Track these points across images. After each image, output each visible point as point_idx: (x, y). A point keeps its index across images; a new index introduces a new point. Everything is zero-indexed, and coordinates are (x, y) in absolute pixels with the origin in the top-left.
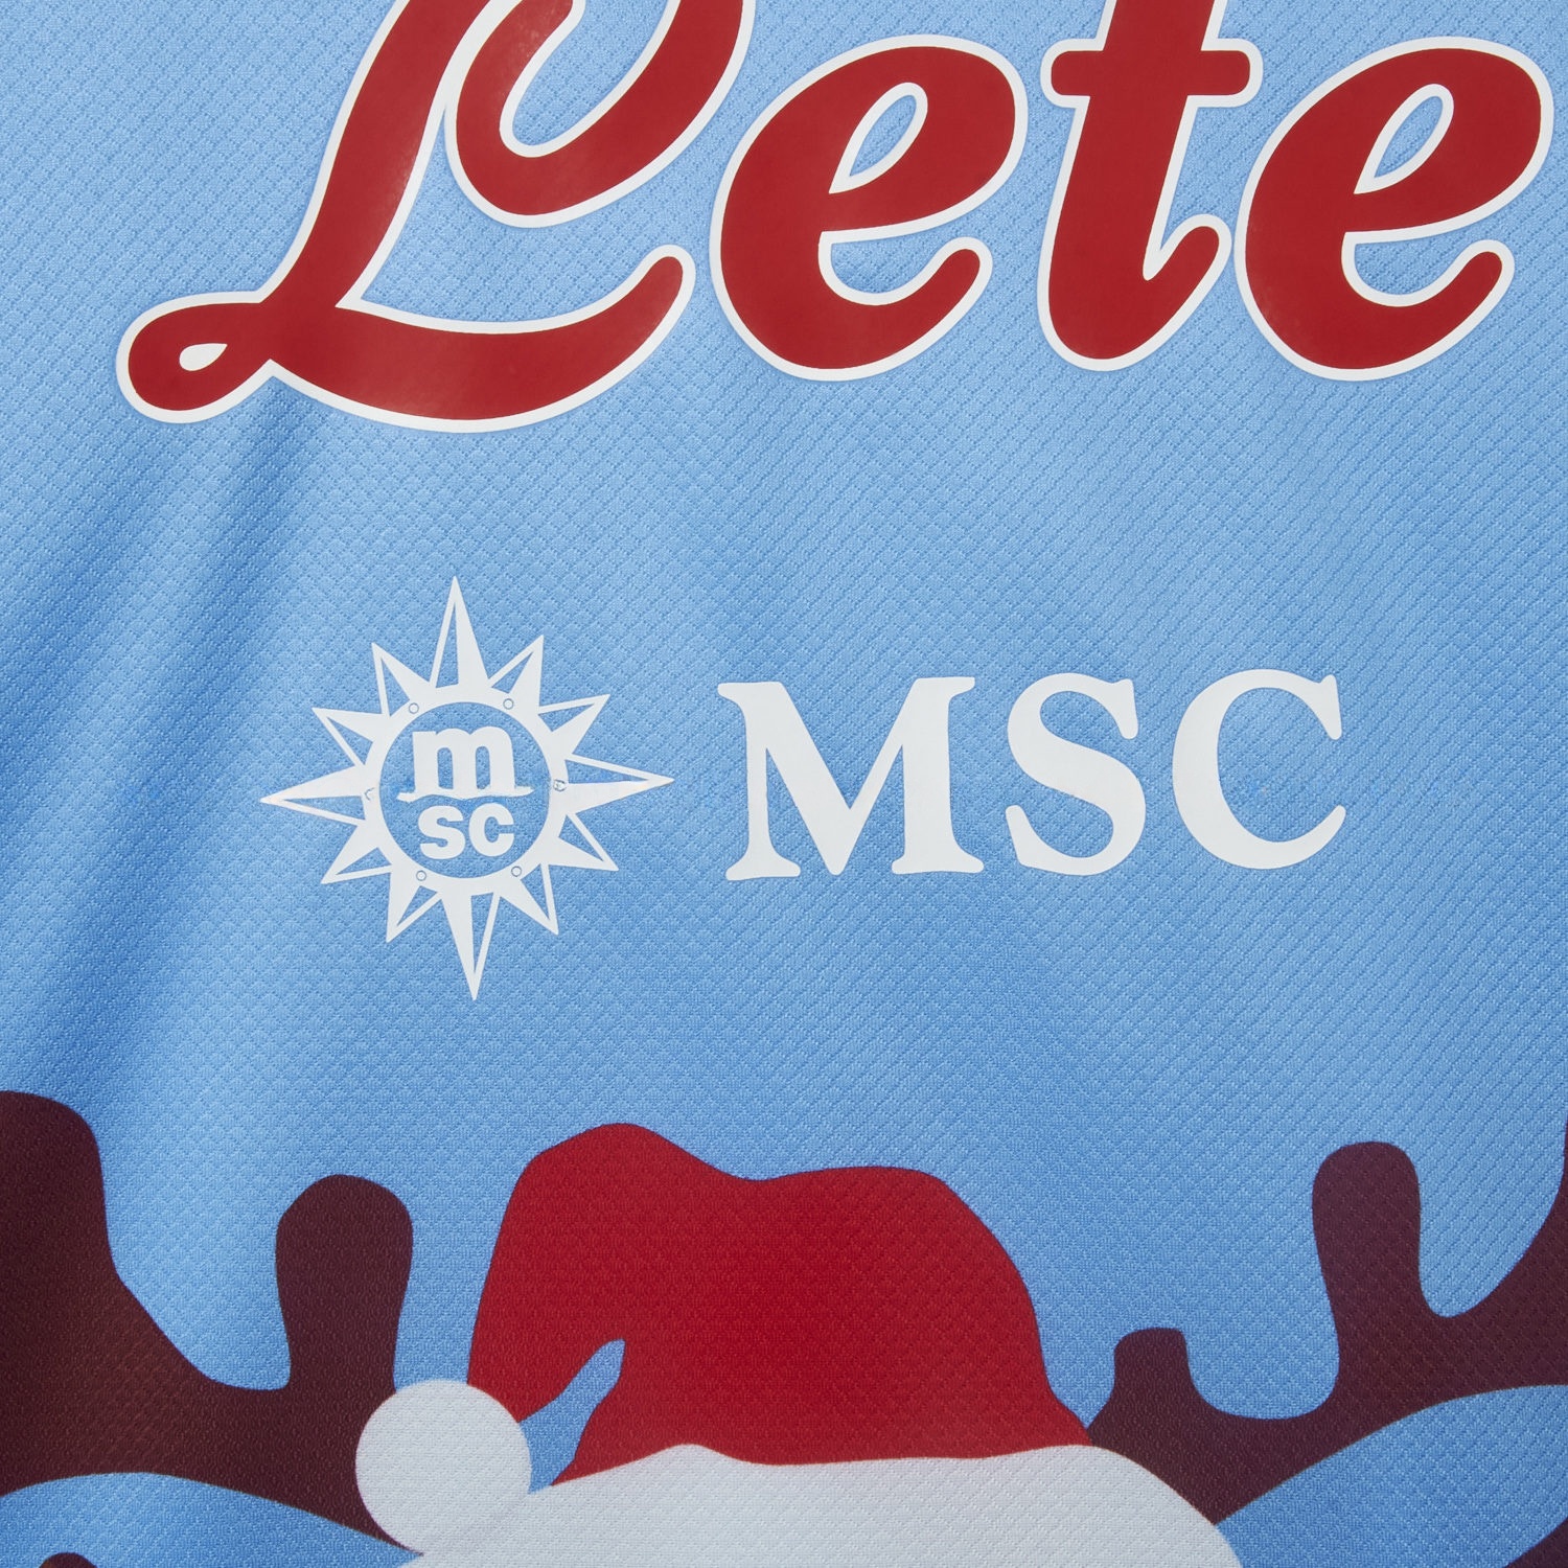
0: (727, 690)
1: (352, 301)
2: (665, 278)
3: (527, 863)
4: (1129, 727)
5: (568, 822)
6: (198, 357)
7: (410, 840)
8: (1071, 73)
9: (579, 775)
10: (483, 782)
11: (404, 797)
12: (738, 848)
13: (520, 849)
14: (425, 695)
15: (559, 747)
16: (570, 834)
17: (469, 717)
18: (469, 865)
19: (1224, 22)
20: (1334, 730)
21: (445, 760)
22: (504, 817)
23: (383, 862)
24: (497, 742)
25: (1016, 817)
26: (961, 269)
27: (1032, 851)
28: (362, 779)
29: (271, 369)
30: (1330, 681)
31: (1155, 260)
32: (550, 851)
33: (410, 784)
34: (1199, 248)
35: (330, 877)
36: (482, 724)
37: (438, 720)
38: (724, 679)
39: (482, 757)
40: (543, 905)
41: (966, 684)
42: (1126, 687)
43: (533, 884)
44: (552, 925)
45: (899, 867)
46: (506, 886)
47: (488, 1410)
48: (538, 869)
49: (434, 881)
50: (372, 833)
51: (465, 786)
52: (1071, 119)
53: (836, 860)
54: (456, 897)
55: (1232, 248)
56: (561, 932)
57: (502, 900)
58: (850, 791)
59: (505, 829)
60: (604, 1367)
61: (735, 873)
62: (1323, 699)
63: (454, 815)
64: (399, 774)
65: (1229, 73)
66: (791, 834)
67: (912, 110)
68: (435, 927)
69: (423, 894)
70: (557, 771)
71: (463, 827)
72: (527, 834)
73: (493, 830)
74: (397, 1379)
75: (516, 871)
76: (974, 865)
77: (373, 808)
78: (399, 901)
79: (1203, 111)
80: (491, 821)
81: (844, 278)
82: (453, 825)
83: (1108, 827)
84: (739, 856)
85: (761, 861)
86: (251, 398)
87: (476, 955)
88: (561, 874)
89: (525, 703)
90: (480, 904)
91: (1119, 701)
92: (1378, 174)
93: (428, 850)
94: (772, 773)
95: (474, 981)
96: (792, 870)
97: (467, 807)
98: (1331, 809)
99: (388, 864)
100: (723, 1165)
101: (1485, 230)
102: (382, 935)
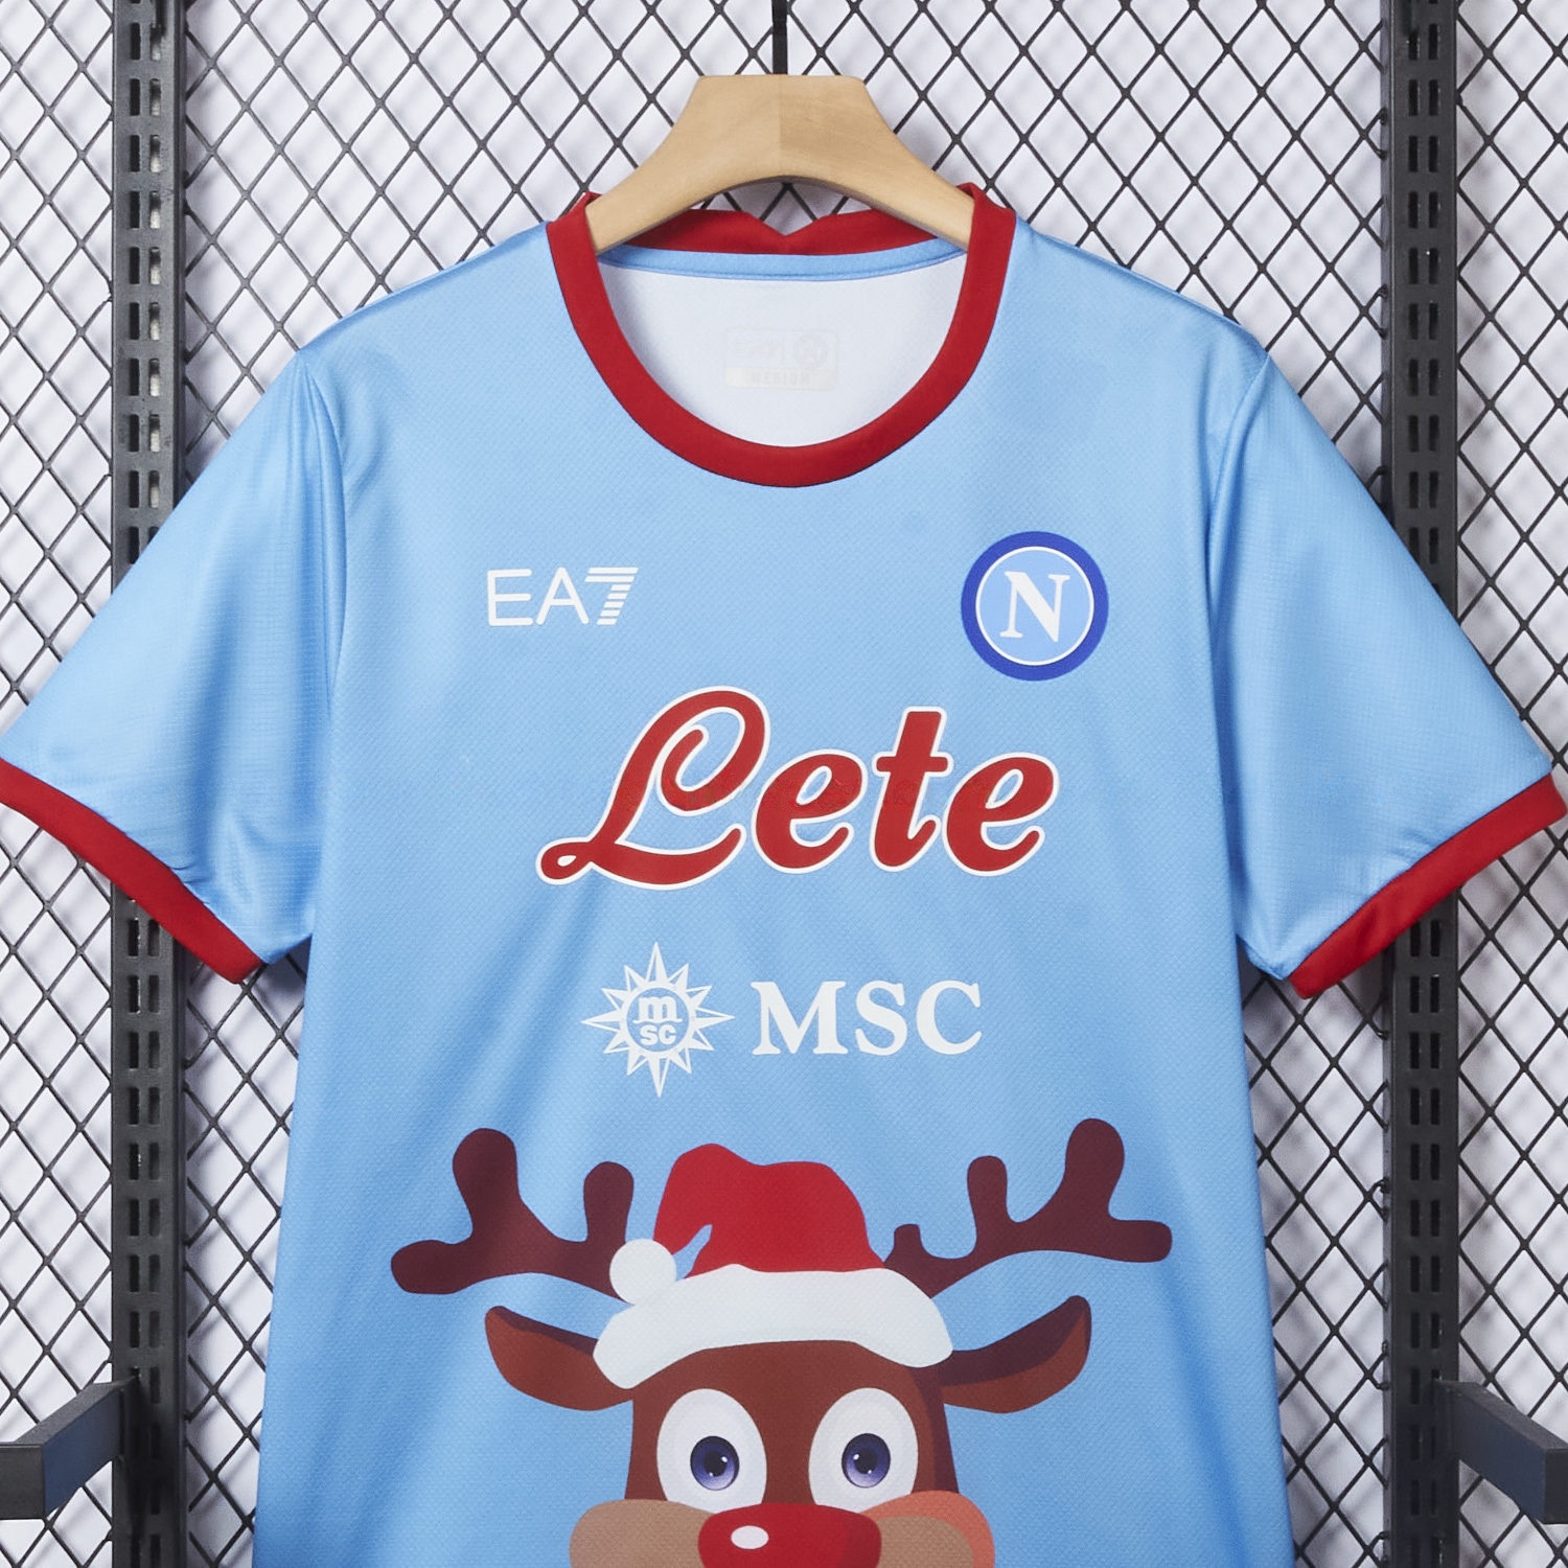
0: (754, 985)
1: (621, 841)
2: (734, 837)
3: (679, 1047)
4: (901, 1001)
6: (565, 861)
7: (637, 1038)
8: (883, 764)
9: (700, 1015)
10: (664, 1015)
11: (635, 1022)
12: (757, 1042)
13: (677, 1041)
14: (644, 984)
15: (693, 1005)
17: (660, 993)
18: (659, 1047)
20: (977, 1004)
21: (651, 1009)
22: (673, 1030)
24: (670, 1002)
25: (859, 1033)
26: (841, 835)
27: (865, 1046)
28: (620, 1015)
29: (591, 865)
30: (976, 986)
31: (912, 833)
32: (689, 1042)
33: (637, 1017)
34: (929, 828)
35: (607, 1051)
36: (665, 995)
37: (648, 994)
38: (754, 980)
39: (664, 1007)
41: (842, 984)
42: (900, 986)
44: (688, 1070)
45: (817, 1051)
46: (672, 1055)
47: (661, 1250)
49: (646, 1053)
50: (623, 1035)
51: (658, 1019)
53: (793, 1047)
54: (654, 1059)
55: (941, 828)
56: (692, 1072)
58: (799, 1022)
60: (704, 1235)
61: (756, 1052)
62: (973, 992)
63: (654, 1029)
64: (634, 1012)
65: (940, 764)
66: (777, 1038)
68: (646, 1068)
70: (692, 1014)
72: (680, 1035)
73: (668, 1035)
74: (626, 1239)
76: (844, 1051)
77: (624, 1026)
78: (632, 1060)
79: (932, 778)
80: (667, 1032)
81: (800, 835)
83: (892, 1036)
84: (757, 1045)
85: (766, 1048)
86: (583, 877)
88: (693, 1051)
89: (681, 988)
90: (663, 1062)
91: (897, 992)
93: (644, 1041)
94: (770, 1015)
95: (659, 1091)
96: (777, 1051)
97: (658, 1026)
98: (975, 1032)
100: (750, 1160)
102: (625, 1073)
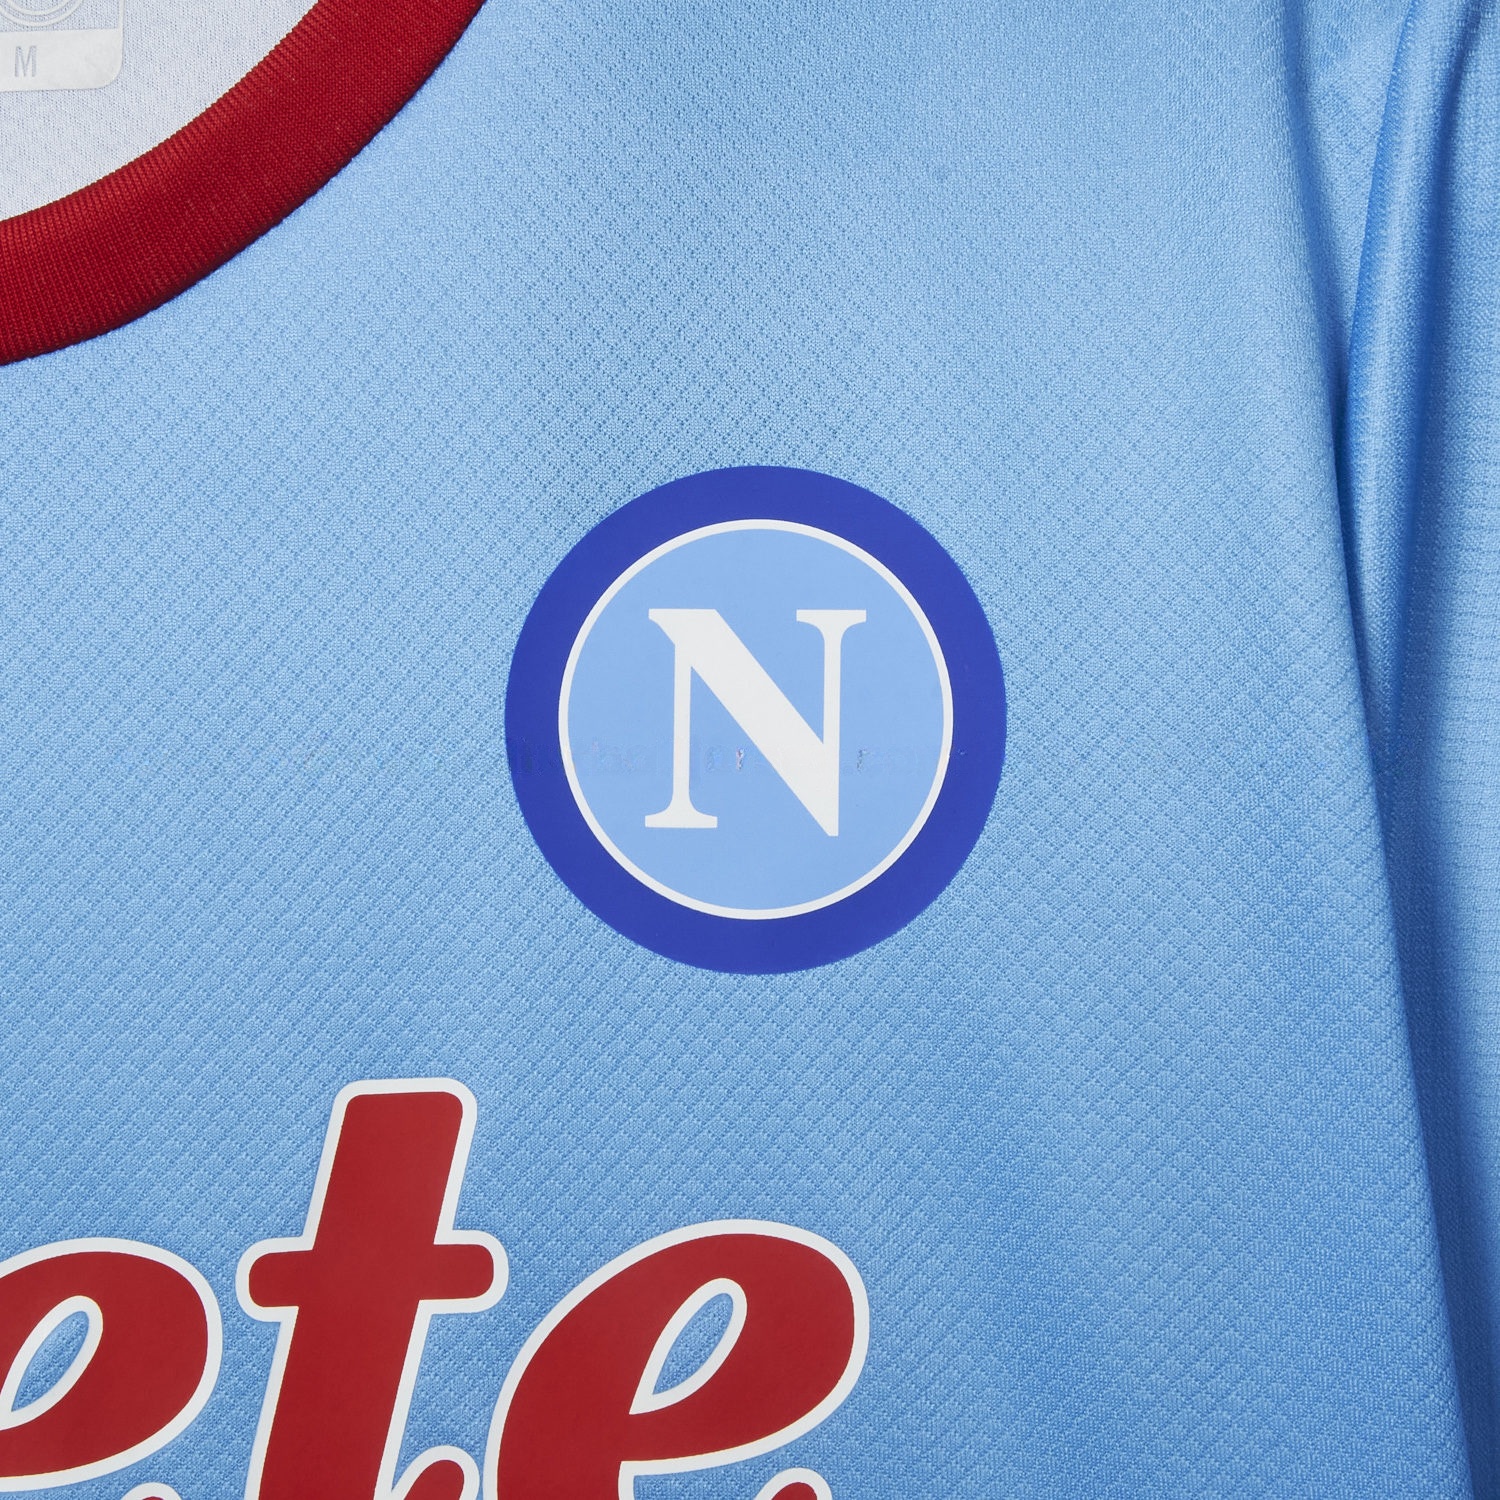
19: (460, 1209)
52: (275, 1335)
67: (84, 1329)
92: (658, 1389)
101: (794, 1455)
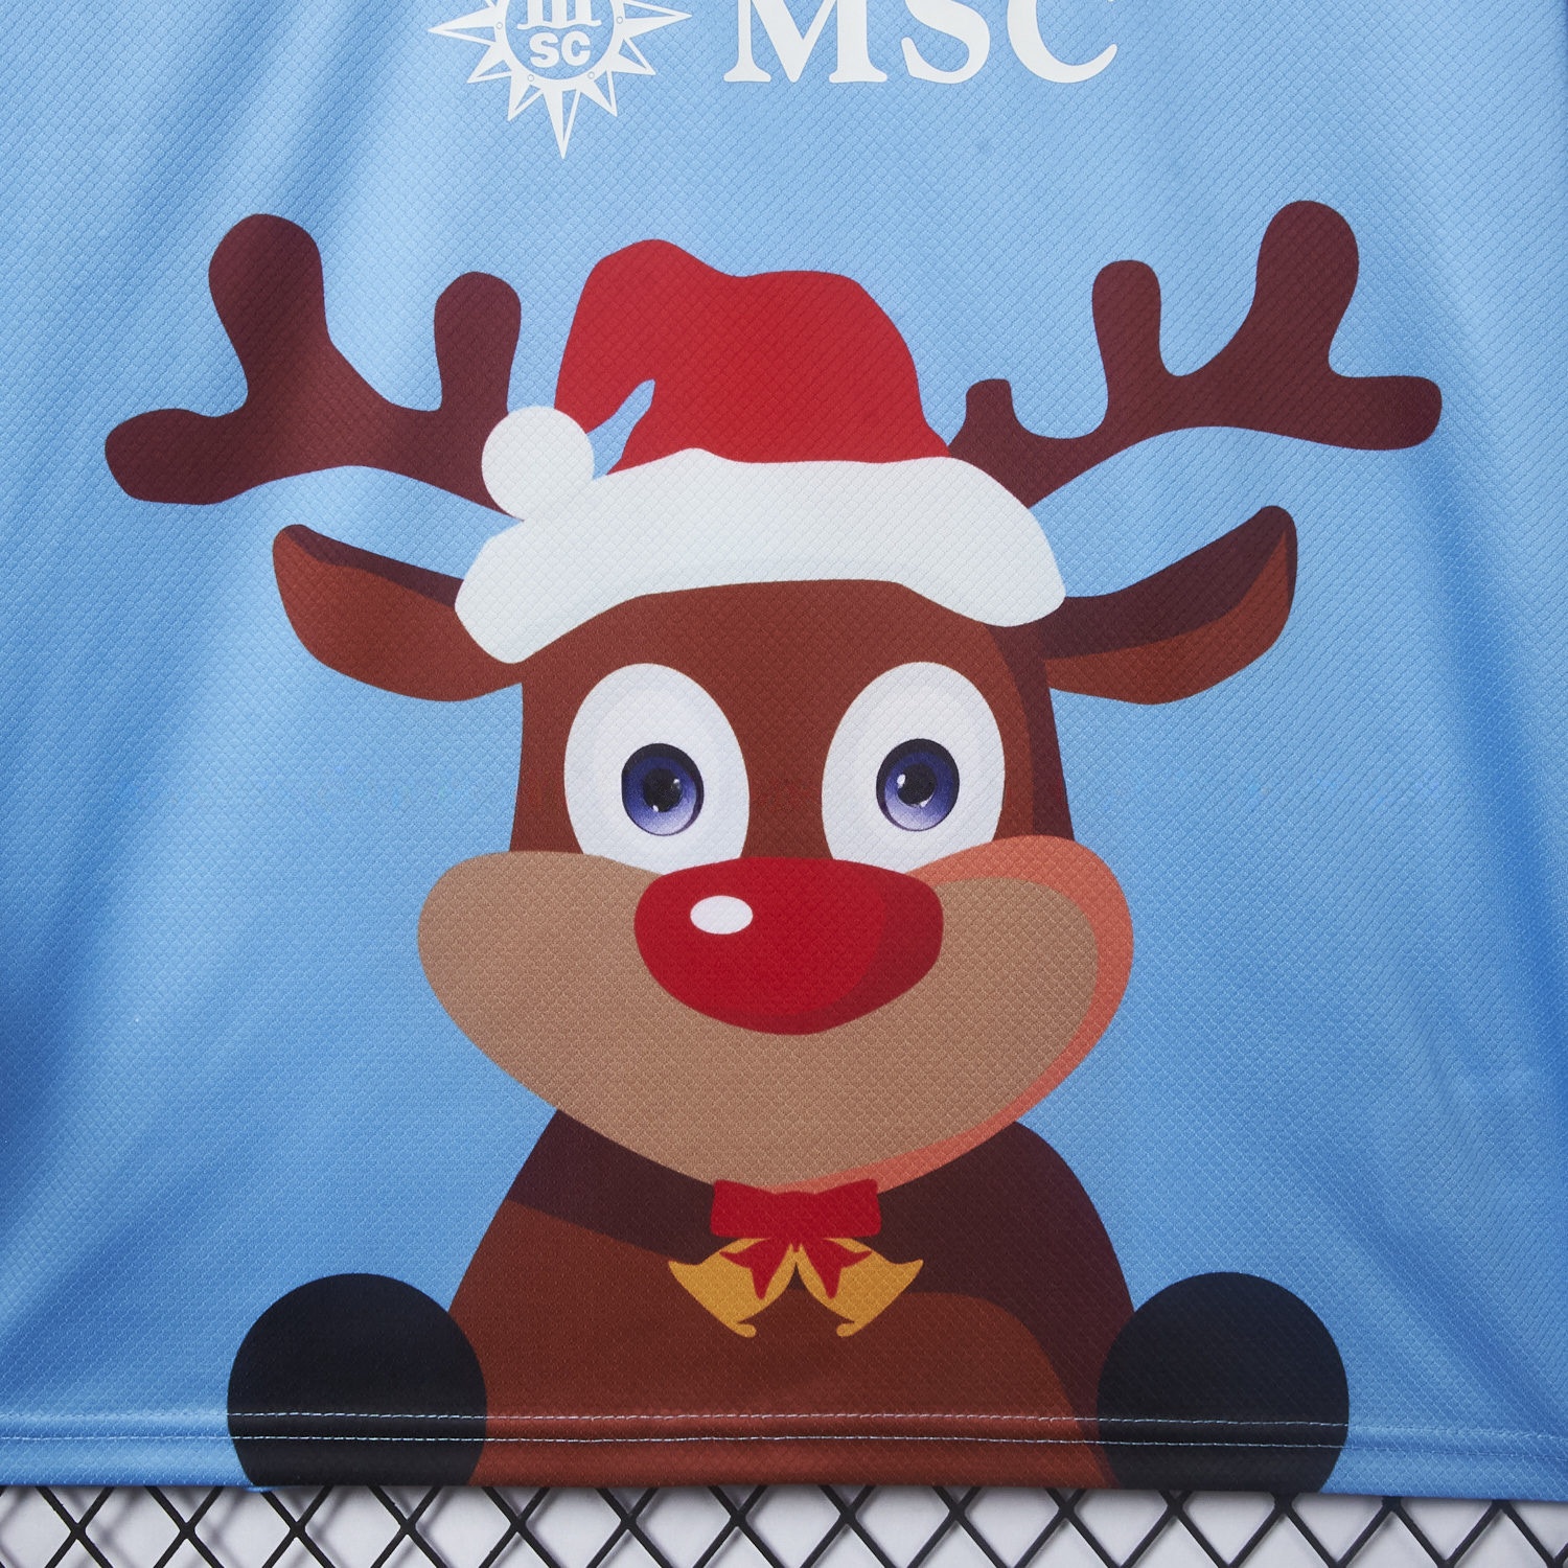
3: (598, 70)
5: (624, 43)
7: (524, 54)
10: (571, 14)
11: (520, 27)
12: (732, 61)
13: (594, 60)
16: (625, 52)
18: (562, 71)
22: (584, 40)
23: (507, 69)
25: (908, 45)
27: (918, 67)
32: (613, 62)
33: (523, 17)
35: (473, 79)
40: (608, 97)
43: (602, 84)
44: (613, 110)
45: (834, 78)
46: (585, 85)
47: (567, 425)
48: (605, 73)
49: (539, 81)
53: (794, 72)
54: (553, 92)
56: (619, 115)
57: (581, 94)
58: (803, 31)
59: (586, 48)
60: (640, 400)
61: (729, 77)
66: (765, 53)
68: (540, 109)
69: (533, 90)
71: (558, 46)
72: (598, 53)
73: (577, 49)
74: (509, 406)
75: (591, 75)
76: (881, 77)
77: (501, 35)
78: (517, 93)
80: (576, 42)
82: (553, 45)
83: (966, 54)
84: (732, 66)
85: (746, 70)
87: (565, 130)
88: (621, 78)
90: (568, 96)
93: (536, 61)
94: (754, 14)
95: (563, 146)
98: (1108, 45)
99: (510, 70)
100: (719, 267)
102: (505, 117)
